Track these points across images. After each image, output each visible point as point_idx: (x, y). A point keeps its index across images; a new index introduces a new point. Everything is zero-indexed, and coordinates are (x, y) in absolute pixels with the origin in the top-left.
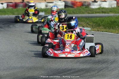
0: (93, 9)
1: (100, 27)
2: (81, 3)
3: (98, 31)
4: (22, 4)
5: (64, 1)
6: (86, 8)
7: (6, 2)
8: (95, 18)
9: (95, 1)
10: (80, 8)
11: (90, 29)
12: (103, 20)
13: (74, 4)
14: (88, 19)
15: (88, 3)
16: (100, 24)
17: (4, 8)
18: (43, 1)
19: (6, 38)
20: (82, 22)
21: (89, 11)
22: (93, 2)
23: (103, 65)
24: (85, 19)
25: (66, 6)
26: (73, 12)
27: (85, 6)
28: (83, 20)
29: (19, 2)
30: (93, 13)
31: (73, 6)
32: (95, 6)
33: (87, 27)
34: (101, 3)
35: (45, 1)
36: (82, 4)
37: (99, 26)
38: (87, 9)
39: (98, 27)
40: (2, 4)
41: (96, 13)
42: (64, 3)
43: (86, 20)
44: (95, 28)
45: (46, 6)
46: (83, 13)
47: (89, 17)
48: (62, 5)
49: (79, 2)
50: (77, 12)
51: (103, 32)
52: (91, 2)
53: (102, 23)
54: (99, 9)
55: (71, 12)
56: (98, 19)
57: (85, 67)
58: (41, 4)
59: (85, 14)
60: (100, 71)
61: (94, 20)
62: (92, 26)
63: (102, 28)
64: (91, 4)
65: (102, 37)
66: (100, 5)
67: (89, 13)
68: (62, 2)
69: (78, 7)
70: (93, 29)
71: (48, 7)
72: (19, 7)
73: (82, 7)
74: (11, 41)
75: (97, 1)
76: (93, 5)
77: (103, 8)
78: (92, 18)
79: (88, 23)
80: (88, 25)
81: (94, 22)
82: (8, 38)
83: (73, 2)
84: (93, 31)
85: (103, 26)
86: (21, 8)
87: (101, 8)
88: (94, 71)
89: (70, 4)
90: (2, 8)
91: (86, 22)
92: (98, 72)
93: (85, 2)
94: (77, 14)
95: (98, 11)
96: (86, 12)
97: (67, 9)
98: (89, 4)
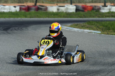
0: (103, 13)
1: (110, 31)
2: (91, 8)
3: (108, 34)
4: (34, 8)
5: (75, 5)
6: (96, 11)
7: (19, 6)
8: (105, 22)
9: (105, 6)
10: (91, 12)
11: (100, 32)
12: (113, 24)
13: (84, 8)
14: (98, 23)
15: (99, 7)
16: (109, 28)
17: (16, 11)
18: (55, 5)
19: (18, 40)
20: (93, 25)
21: (99, 15)
22: (103, 6)
23: (112, 66)
24: (95, 23)
25: (77, 10)
26: (84, 16)
27: (96, 10)
28: (93, 23)
29: (32, 5)
30: (103, 17)
31: (84, 10)
32: (105, 10)
33: (97, 30)
34: (111, 8)
35: (57, 5)
36: (93, 8)
37: (109, 29)
38: (97, 13)
39: (107, 31)
40: (15, 7)
41: (106, 17)
42: (75, 7)
43: (97, 23)
44: (105, 31)
45: (58, 10)
46: (94, 17)
47: (99, 21)
48: (73, 9)
49: (90, 6)
50: (88, 16)
51: (112, 35)
52: (101, 6)
53: (111, 26)
54: (108, 13)
55: (82, 16)
56: (108, 22)
57: (95, 69)
58: (53, 7)
59: (95, 17)
60: (109, 73)
61: (104, 24)
62: (102, 29)
63: (112, 32)
64: (102, 9)
65: (112, 40)
66: (110, 9)
67: (99, 17)
68: (73, 6)
69: (88, 11)
70: (103, 33)
71: (59, 11)
72: (31, 11)
73: (92, 11)
74: (24, 43)
75: (107, 5)
76: (103, 9)
77: (113, 12)
78: (102, 22)
79: (98, 27)
80: (98, 29)
81: (104, 26)
82: (21, 40)
83: (84, 6)
84: (103, 34)
85: (113, 29)
86: (33, 11)
87: (110, 13)
88: (104, 72)
89: (80, 8)
90: (15, 11)
91: (96, 26)
92: (107, 74)
93: (95, 6)
94: (88, 17)
95: (107, 15)
96: (97, 16)
97: (78, 12)
98: (100, 9)
